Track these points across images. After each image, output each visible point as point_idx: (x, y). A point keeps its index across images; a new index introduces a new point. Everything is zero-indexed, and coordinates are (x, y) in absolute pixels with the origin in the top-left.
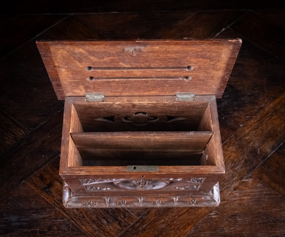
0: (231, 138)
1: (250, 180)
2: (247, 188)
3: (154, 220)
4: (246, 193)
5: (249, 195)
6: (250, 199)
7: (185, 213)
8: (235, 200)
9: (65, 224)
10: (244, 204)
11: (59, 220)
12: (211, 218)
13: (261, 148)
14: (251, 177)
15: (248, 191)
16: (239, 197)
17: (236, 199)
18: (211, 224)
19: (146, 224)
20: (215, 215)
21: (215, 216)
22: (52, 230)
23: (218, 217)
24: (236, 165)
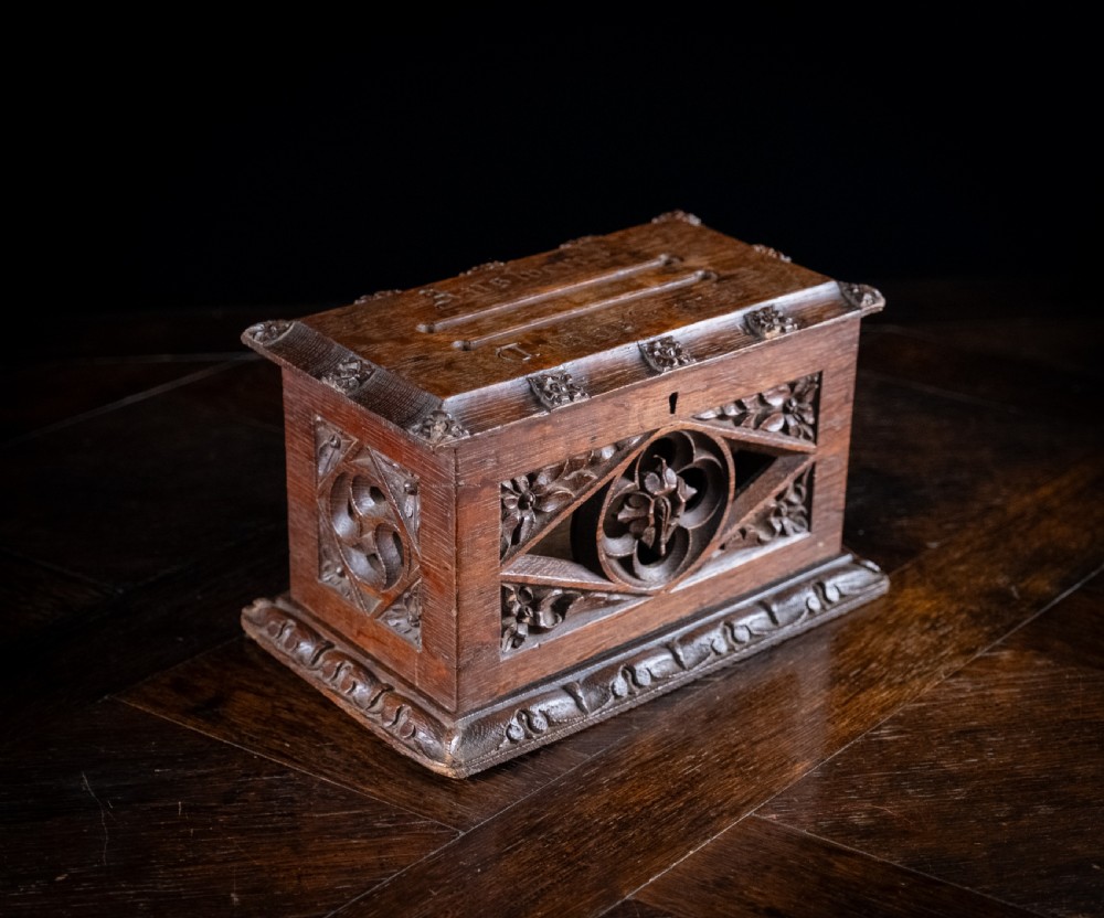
0: (903, 572)
1: (1006, 655)
2: (996, 671)
3: (657, 758)
4: (998, 680)
5: (1013, 685)
6: (1018, 693)
7: (773, 735)
8: (961, 699)
9: (292, 785)
10: (997, 705)
11: (265, 778)
12: (881, 742)
13: (1023, 585)
14: (1002, 648)
15: (1002, 675)
16: (972, 691)
17: (963, 696)
18: (883, 755)
19: (622, 768)
20: (890, 735)
21: (896, 737)
22: (239, 801)
23: (907, 739)
24: (938, 625)
